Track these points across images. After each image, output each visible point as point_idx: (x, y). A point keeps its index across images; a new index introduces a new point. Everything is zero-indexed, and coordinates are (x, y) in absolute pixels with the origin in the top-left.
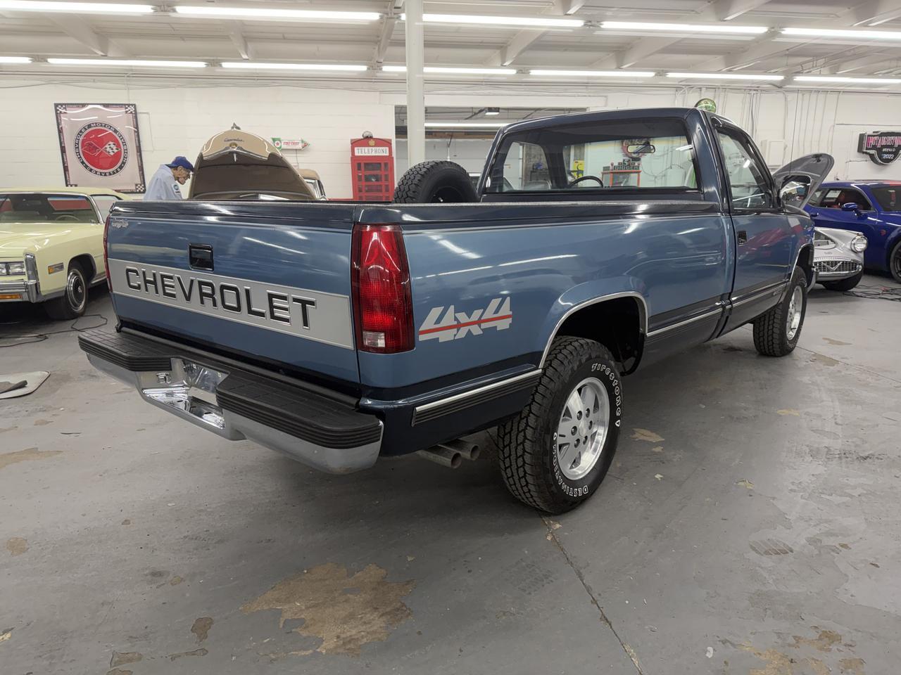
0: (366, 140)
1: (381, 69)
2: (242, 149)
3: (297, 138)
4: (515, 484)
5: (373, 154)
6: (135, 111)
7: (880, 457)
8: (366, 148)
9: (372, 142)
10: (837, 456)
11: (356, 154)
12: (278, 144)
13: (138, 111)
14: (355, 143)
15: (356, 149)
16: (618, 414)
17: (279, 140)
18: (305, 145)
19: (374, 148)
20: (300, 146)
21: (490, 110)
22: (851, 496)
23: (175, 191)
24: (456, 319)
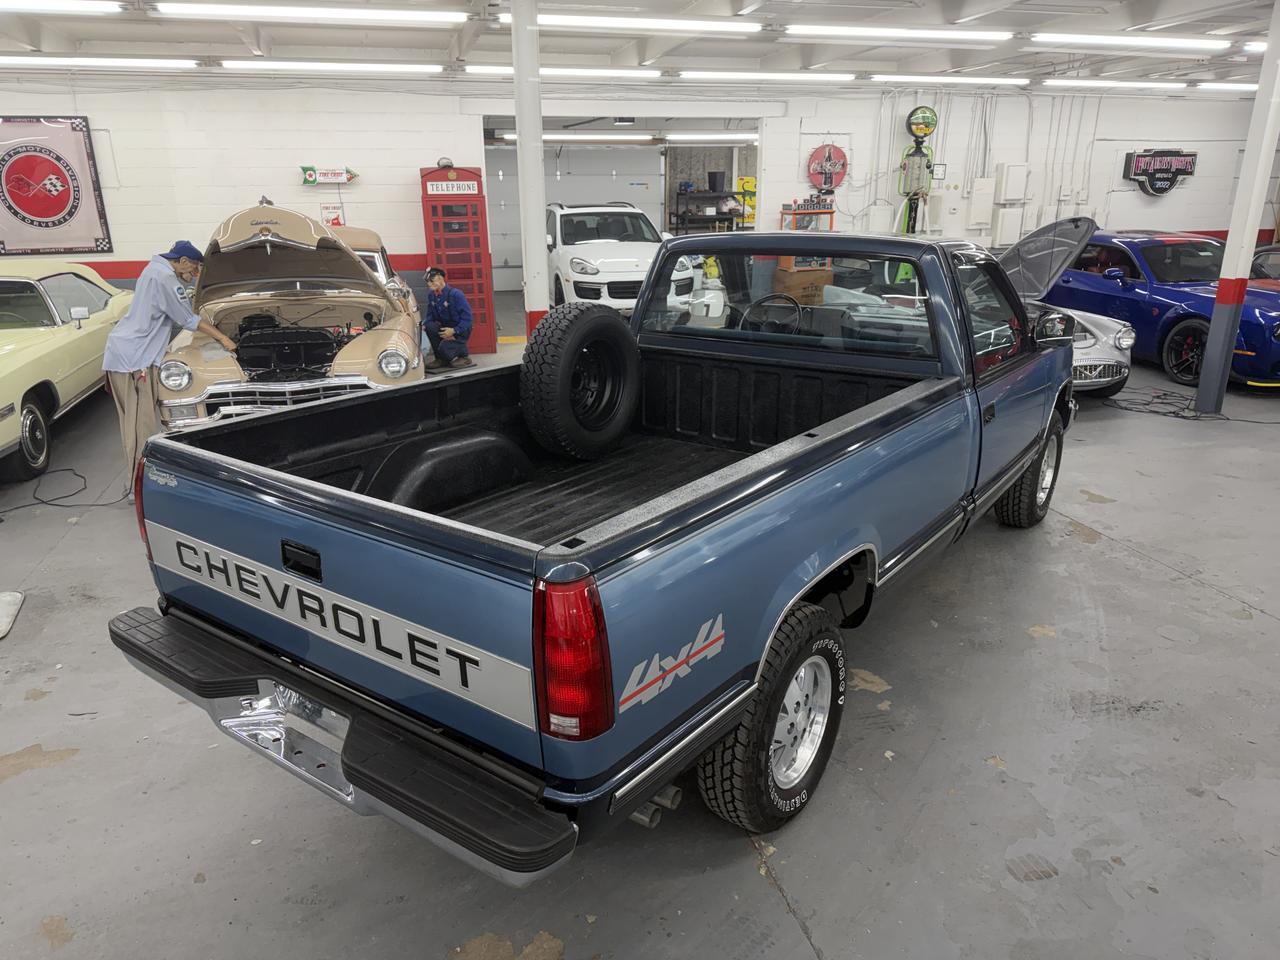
0: (443, 171)
1: (464, 70)
2: (278, 236)
3: (341, 167)
4: (716, 798)
5: (455, 192)
6: (87, 126)
7: (1156, 706)
8: (444, 184)
9: (452, 174)
10: (1104, 707)
11: (430, 192)
12: (311, 176)
13: (91, 127)
14: (428, 175)
15: (429, 184)
16: (841, 689)
17: (312, 169)
18: (352, 177)
19: (455, 183)
20: (344, 178)
21: (622, 120)
22: (1123, 776)
23: (179, 296)
24: (661, 668)
